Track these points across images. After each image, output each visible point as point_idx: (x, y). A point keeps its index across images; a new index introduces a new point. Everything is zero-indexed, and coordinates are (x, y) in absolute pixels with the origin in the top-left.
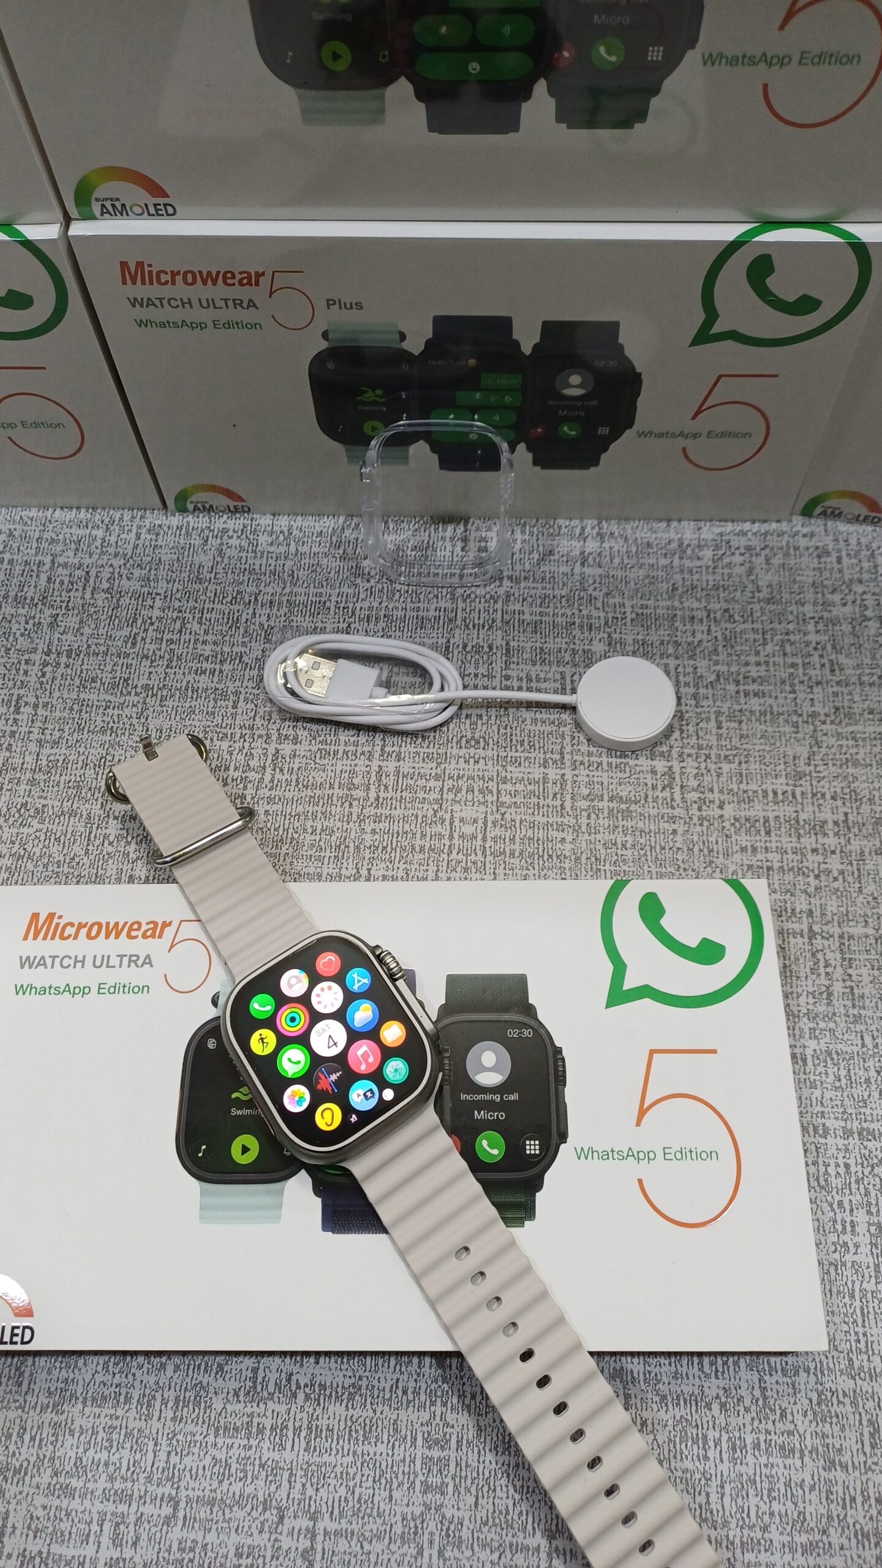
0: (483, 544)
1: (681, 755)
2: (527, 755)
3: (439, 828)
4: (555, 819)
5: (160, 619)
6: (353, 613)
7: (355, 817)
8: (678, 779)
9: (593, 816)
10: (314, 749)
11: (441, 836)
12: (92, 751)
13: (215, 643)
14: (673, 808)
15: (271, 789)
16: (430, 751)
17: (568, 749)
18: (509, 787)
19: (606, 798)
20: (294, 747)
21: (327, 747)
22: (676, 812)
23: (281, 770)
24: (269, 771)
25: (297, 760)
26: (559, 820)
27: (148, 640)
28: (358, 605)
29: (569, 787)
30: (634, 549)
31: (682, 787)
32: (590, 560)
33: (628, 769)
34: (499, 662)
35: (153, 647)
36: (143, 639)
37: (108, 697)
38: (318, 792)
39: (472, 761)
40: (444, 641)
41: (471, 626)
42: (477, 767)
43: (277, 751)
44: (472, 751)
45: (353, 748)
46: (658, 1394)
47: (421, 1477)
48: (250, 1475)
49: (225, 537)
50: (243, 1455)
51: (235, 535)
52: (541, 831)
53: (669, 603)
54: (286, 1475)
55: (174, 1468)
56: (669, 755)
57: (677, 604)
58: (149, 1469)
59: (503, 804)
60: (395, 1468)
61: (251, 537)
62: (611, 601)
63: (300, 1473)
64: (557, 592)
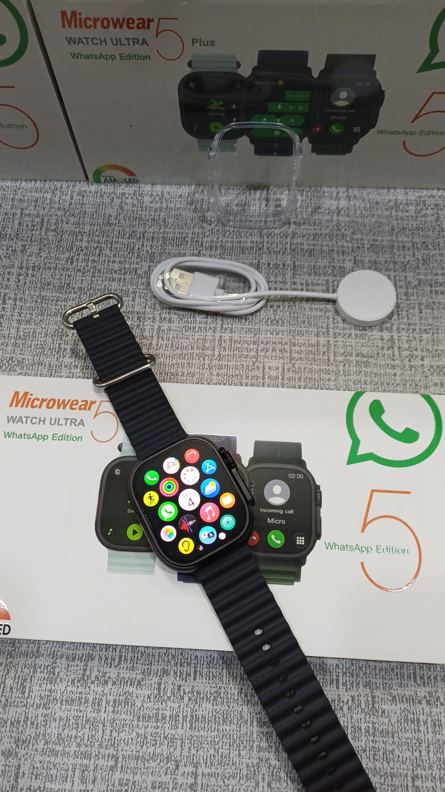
0: (278, 202)
1: (398, 329)
2: (307, 329)
3: (256, 373)
4: (324, 367)
5: (87, 248)
6: (202, 244)
7: (206, 366)
8: (396, 344)
9: (347, 365)
10: (182, 326)
11: (257, 377)
12: (50, 326)
13: (120, 262)
14: (394, 360)
15: (156, 350)
16: (250, 327)
17: (331, 326)
18: (297, 348)
19: (354, 355)
20: (169, 325)
21: (189, 325)
22: (396, 363)
23: (162, 339)
24: (155, 339)
25: (171, 332)
26: (327, 367)
27: (80, 260)
28: (205, 240)
29: (332, 348)
30: (368, 206)
31: (399, 348)
32: (343, 212)
33: (367, 338)
34: (289, 274)
35: (83, 264)
36: (77, 260)
37: (58, 295)
38: (185, 352)
39: (274, 333)
40: (256, 261)
41: (272, 252)
42: (277, 336)
43: (160, 327)
44: (275, 327)
45: (204, 325)
46: (390, 696)
47: (256, 743)
48: (158, 742)
49: (124, 198)
50: (154, 732)
51: (130, 197)
52: (316, 374)
53: (389, 238)
54: (179, 742)
55: (115, 739)
56: (391, 329)
57: (394, 239)
58: (100, 740)
59: (293, 358)
60: (242, 738)
61: (140, 198)
62: (356, 237)
63: (187, 741)
64: (323, 232)
